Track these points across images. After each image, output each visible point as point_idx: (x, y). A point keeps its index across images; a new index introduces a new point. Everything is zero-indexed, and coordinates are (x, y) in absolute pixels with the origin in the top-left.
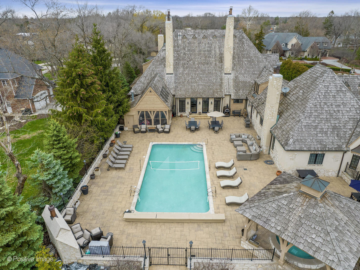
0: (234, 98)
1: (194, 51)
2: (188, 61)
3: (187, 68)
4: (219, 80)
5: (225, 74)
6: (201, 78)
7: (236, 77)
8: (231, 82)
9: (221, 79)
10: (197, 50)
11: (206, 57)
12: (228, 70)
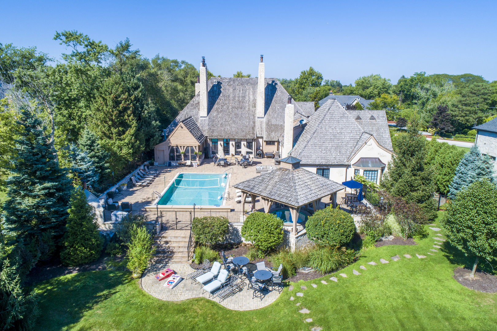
0: (267, 140)
1: (229, 96)
2: (222, 106)
3: (221, 112)
4: (251, 123)
5: (258, 118)
6: (234, 122)
7: (269, 121)
8: (264, 126)
9: (254, 123)
10: (231, 96)
11: (240, 102)
12: (261, 114)
